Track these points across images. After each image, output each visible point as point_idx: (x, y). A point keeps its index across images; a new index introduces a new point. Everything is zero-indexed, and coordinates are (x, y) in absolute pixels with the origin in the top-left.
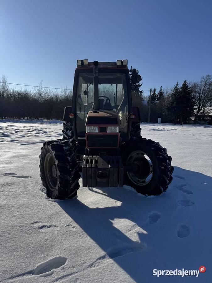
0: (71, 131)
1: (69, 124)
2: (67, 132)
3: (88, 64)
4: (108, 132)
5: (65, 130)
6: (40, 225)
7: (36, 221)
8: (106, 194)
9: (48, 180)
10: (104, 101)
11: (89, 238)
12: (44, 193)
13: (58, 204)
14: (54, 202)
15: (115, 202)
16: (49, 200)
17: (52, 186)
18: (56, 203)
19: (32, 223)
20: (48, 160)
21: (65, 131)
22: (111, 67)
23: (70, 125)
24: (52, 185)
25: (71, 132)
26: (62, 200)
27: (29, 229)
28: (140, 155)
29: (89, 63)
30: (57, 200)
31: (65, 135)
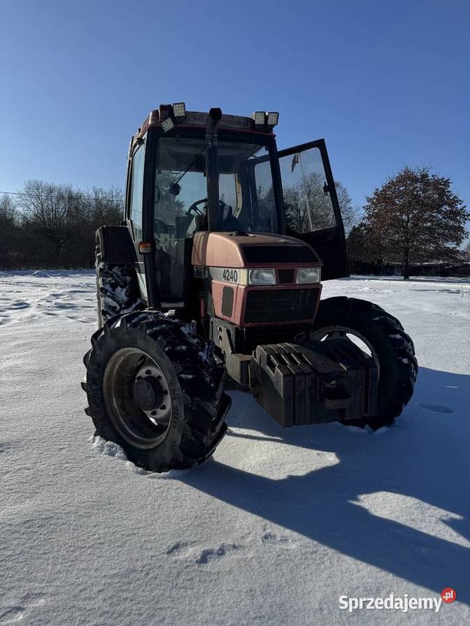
0: (124, 290)
1: (115, 270)
2: (114, 290)
3: (184, 114)
4: (297, 282)
5: (108, 287)
6: (192, 552)
7: (172, 543)
8: (279, 438)
9: (120, 424)
10: (225, 210)
11: (348, 560)
12: (119, 458)
13: (186, 483)
14: (167, 480)
15: (318, 454)
16: (151, 477)
17: (136, 436)
18: (179, 483)
19: (169, 553)
20: (117, 366)
21: (110, 289)
22: (239, 127)
23: (120, 274)
24: (136, 434)
25: (126, 292)
26: (186, 471)
27: (175, 571)
28: (337, 336)
29: (186, 112)
30: (174, 472)
31: (110, 300)
